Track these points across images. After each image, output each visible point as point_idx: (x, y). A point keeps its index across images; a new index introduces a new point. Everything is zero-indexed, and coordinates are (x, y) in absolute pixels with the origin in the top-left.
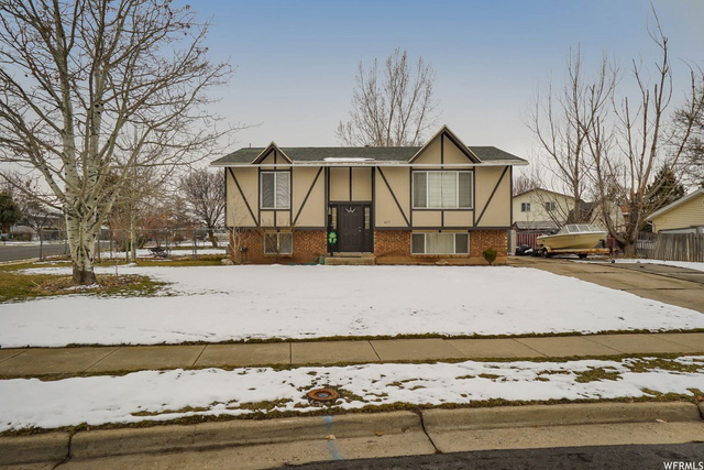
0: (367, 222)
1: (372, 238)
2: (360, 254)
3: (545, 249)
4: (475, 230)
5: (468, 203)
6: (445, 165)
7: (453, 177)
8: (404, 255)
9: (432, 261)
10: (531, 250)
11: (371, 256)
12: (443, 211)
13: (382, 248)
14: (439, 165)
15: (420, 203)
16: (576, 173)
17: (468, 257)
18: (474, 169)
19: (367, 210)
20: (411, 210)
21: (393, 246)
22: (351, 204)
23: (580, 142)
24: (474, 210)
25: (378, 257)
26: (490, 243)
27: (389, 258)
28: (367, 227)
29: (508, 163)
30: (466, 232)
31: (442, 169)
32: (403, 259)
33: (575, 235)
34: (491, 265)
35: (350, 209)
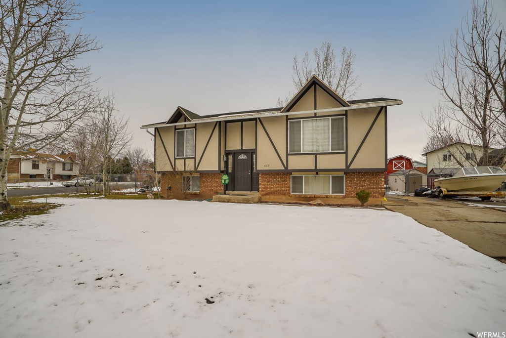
0: (255, 166)
1: (259, 179)
2: (248, 193)
3: (441, 191)
4: (349, 172)
5: (340, 146)
6: (320, 111)
7: (326, 123)
8: (284, 195)
9: (308, 201)
10: (430, 192)
11: (256, 195)
12: (316, 155)
13: (266, 188)
14: (311, 112)
15: (296, 148)
16: (484, 121)
17: (344, 197)
19: (254, 156)
20: (287, 155)
21: (275, 186)
22: (242, 152)
23: (488, 92)
24: (346, 153)
25: (263, 195)
26: (365, 184)
27: (272, 197)
29: (384, 104)
31: (316, 116)
32: (284, 198)
33: (471, 178)
34: (362, 206)
35: (243, 157)
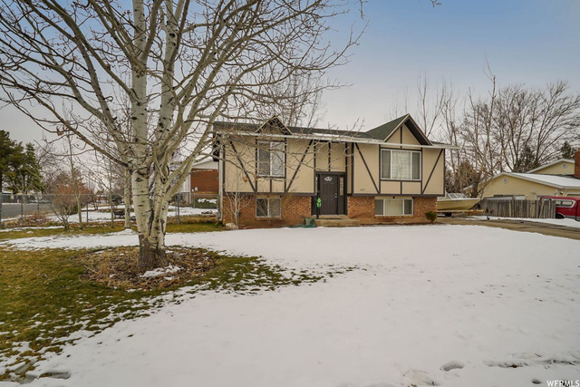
0: (341, 189)
1: (347, 202)
2: (337, 216)
4: (422, 197)
5: (417, 176)
6: (404, 145)
7: (408, 155)
8: (370, 217)
9: (390, 221)
11: (345, 219)
12: (401, 181)
13: (354, 211)
14: (398, 145)
15: (386, 175)
17: (412, 217)
18: (421, 150)
19: (342, 179)
20: (380, 180)
21: (362, 209)
22: (329, 174)
24: (421, 182)
25: (351, 218)
26: (426, 207)
28: (341, 193)
29: (443, 147)
30: (410, 198)
31: (401, 148)
32: (369, 220)
34: (432, 223)
35: (328, 179)
